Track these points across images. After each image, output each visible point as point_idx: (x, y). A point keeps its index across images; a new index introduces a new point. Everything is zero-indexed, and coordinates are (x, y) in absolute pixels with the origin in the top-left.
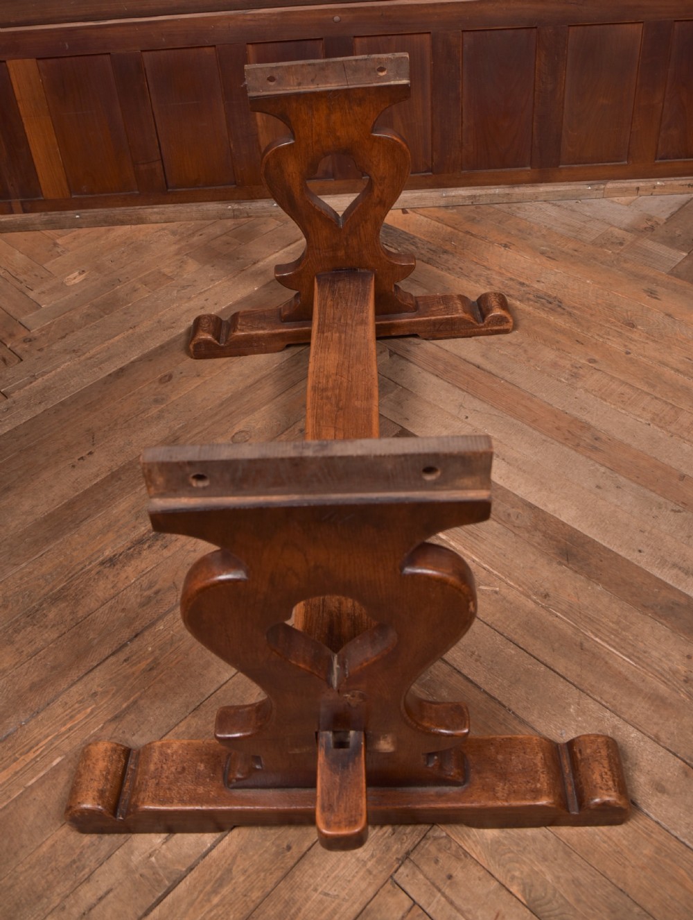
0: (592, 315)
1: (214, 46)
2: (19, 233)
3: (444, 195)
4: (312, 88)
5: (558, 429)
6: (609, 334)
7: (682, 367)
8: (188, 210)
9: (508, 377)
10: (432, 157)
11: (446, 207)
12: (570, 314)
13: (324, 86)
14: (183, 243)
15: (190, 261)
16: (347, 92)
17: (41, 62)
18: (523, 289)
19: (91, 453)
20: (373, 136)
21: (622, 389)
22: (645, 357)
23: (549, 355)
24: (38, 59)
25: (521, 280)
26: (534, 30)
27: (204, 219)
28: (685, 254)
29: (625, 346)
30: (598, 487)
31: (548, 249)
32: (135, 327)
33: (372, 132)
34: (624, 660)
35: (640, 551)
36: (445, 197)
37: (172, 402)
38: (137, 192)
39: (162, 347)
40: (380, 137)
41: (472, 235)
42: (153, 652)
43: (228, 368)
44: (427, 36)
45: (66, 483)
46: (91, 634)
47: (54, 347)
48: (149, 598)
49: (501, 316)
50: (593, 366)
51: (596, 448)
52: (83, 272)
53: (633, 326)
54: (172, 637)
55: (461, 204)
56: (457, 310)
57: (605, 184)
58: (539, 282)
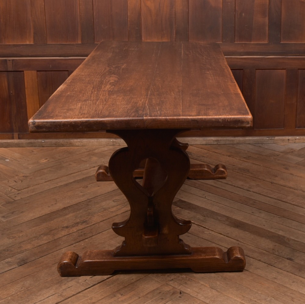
3: (205, 139)
5: (241, 200)
6: (267, 178)
9: (224, 188)
11: (206, 145)
12: (252, 173)
15: (94, 157)
18: (234, 167)
19: (56, 204)
21: (267, 191)
23: (241, 183)
24: (37, 71)
25: (234, 165)
26: (242, 70)
27: (100, 146)
29: (272, 181)
30: (252, 213)
32: (71, 174)
35: (264, 226)
36: (206, 140)
37: (88, 192)
41: (216, 153)
45: (46, 210)
46: (60, 242)
47: (37, 178)
48: (82, 235)
49: (222, 171)
50: (258, 186)
51: (254, 204)
52: (47, 159)
53: (276, 176)
54: (91, 242)
55: (212, 144)
56: (205, 168)
57: (274, 137)
58: (241, 165)
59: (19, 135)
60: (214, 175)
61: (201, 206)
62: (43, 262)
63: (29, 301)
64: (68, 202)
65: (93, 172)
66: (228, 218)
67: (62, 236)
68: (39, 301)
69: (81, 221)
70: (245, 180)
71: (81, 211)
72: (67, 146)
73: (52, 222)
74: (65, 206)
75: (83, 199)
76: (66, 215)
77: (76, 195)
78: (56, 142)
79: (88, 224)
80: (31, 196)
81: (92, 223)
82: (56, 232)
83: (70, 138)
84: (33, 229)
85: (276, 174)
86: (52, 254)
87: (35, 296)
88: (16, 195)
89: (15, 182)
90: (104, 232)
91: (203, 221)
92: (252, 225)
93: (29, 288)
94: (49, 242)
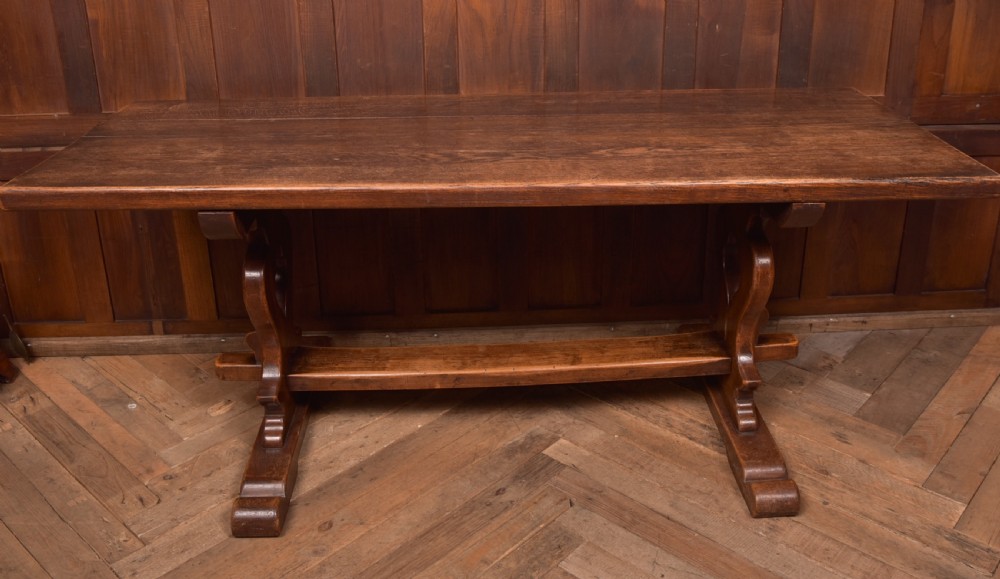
2: (157, 356)
6: (803, 483)
7: (886, 519)
9: (702, 529)
21: (826, 544)
22: (844, 507)
28: (869, 395)
29: (822, 495)
37: (335, 554)
39: (319, 489)
43: (395, 516)
47: (199, 486)
52: (230, 401)
53: (827, 473)
59: (164, 324)
85: (820, 460)
88: (136, 565)
89: (139, 503)
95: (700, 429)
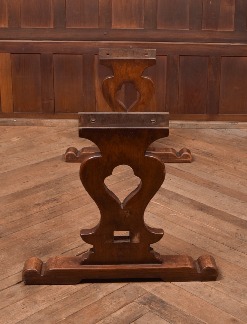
0: (223, 158)
1: (82, 54)
4: (122, 58)
5: (204, 184)
6: (229, 163)
8: (62, 121)
9: (188, 171)
10: (166, 107)
11: (171, 128)
12: (215, 158)
13: (126, 58)
14: (60, 132)
15: (63, 137)
16: (133, 61)
17: (12, 55)
18: (198, 151)
19: (27, 182)
20: (142, 77)
21: (230, 176)
22: (241, 169)
23: (204, 167)
24: (11, 53)
25: (198, 149)
26: (208, 57)
27: (68, 126)
29: (234, 166)
30: (216, 196)
31: (210, 141)
32: (42, 153)
33: (142, 76)
34: (216, 229)
35: (227, 210)
36: (170, 124)
37: (58, 171)
38: (42, 113)
39: (53, 158)
40: (144, 78)
41: (180, 136)
42: (54, 222)
44: (166, 57)
45: (18, 188)
46: (32, 219)
47: (9, 156)
48: (53, 213)
49: (187, 155)
50: (221, 170)
51: (217, 188)
52: (18, 138)
53: (239, 162)
54: (61, 220)
55: (177, 127)
56: (170, 151)
57: (237, 123)
58: (205, 149)
60: (179, 159)
61: (166, 188)
62: (17, 237)
63: (4, 274)
64: (39, 180)
65: (63, 152)
66: (192, 201)
67: (34, 213)
68: (13, 275)
69: (52, 199)
70: (209, 164)
71: (52, 189)
72: (37, 126)
73: (24, 199)
74: (37, 184)
75: (53, 178)
76: (38, 192)
77: (47, 173)
78: (28, 122)
79: (58, 202)
80: (4, 173)
81: (62, 201)
82: (28, 209)
83: (41, 118)
84: (7, 205)
85: (238, 159)
86: (25, 230)
87: (10, 269)
90: (73, 211)
91: (168, 203)
92: (215, 209)
93: (4, 262)
94: (22, 218)
95: (196, 150)
